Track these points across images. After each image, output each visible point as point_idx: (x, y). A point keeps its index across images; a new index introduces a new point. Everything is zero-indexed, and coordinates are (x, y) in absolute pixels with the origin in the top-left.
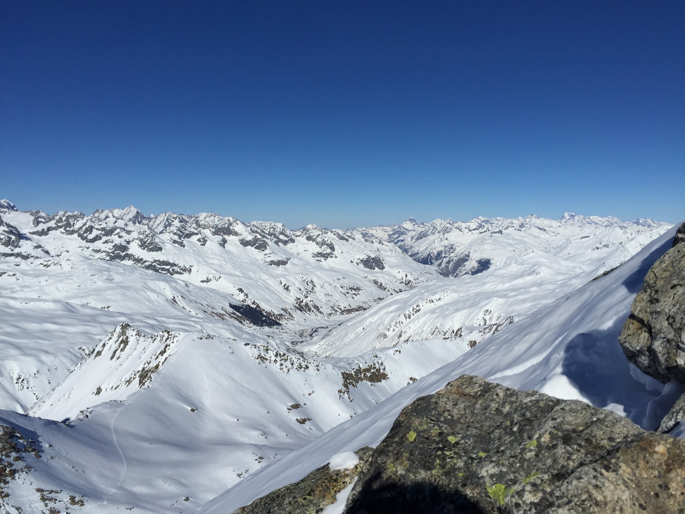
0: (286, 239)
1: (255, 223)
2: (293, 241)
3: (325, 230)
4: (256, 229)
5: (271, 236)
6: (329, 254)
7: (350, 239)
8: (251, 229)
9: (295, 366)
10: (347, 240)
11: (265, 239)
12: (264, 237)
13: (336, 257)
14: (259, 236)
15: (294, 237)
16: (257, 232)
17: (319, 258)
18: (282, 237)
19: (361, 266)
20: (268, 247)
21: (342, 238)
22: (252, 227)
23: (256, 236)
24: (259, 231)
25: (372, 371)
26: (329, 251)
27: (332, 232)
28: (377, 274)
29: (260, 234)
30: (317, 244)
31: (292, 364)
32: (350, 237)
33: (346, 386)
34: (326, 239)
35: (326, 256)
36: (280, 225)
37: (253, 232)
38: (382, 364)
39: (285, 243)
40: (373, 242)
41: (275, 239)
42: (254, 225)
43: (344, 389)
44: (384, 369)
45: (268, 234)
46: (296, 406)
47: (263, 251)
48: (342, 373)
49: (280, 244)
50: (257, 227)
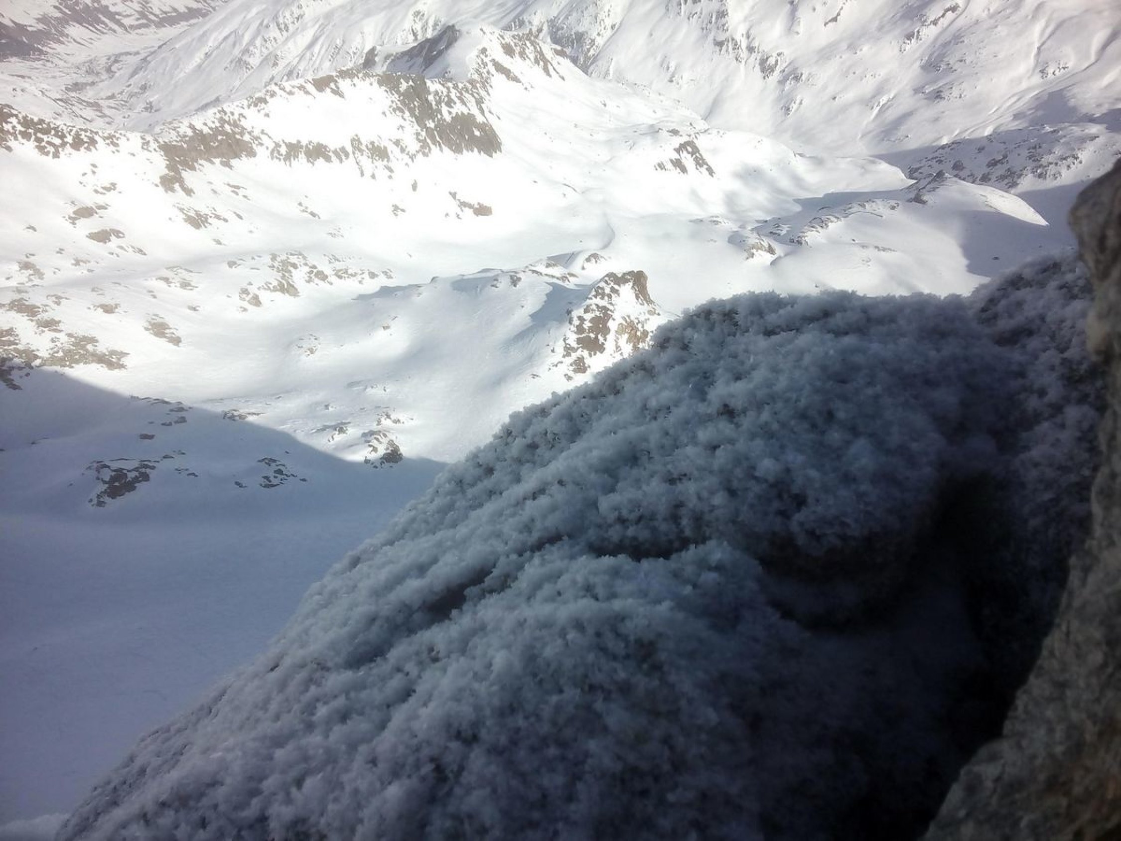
9: (69, 140)
25: (219, 138)
31: (62, 138)
33: (173, 168)
38: (236, 124)
43: (171, 174)
44: (242, 133)
46: (86, 212)
48: (162, 146)
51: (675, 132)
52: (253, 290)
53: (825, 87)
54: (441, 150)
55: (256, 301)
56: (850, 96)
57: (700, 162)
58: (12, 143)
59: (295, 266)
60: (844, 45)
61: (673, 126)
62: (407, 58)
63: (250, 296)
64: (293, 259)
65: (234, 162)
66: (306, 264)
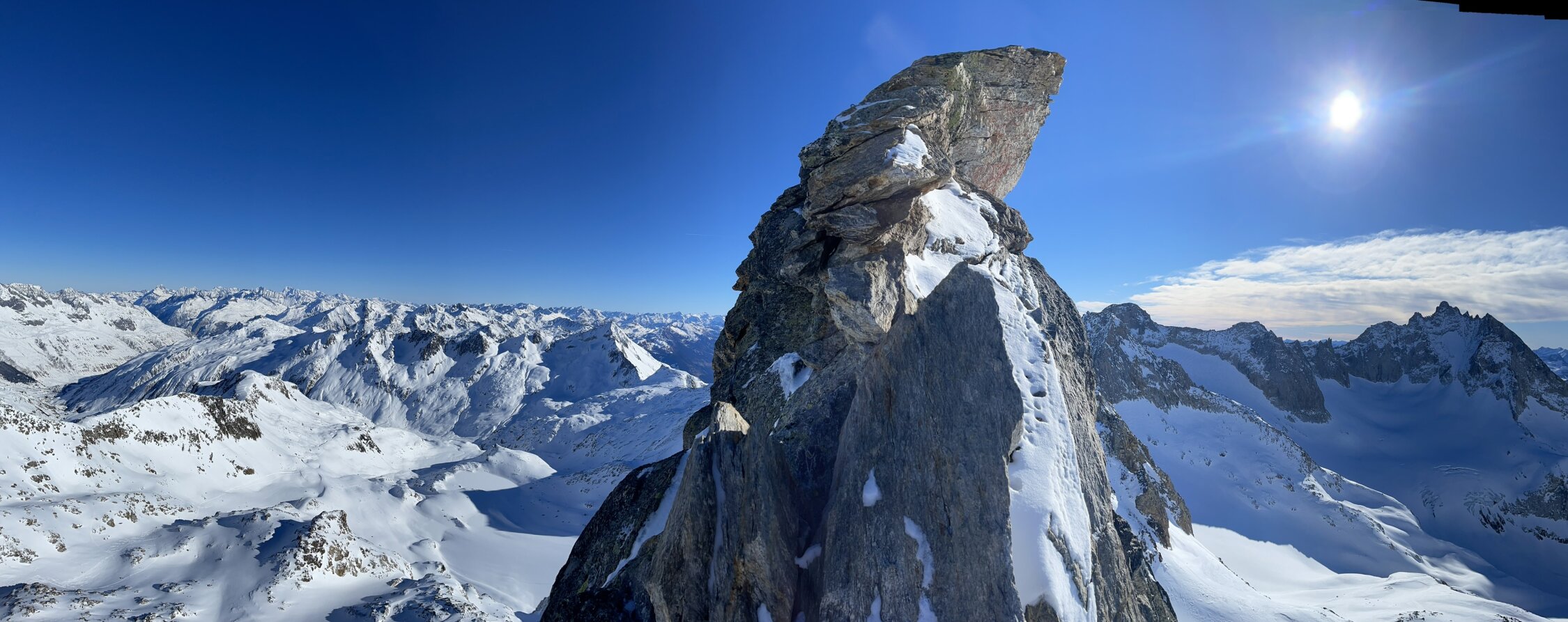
0: (44, 300)
1: (14, 285)
2: (51, 303)
3: (83, 293)
4: (15, 290)
5: (29, 297)
6: (83, 316)
7: (104, 303)
8: (9, 290)
9: (36, 425)
10: (102, 303)
11: (23, 300)
12: (22, 298)
13: (91, 319)
14: (17, 297)
15: (51, 299)
16: (15, 293)
17: (74, 319)
18: (40, 299)
19: (114, 327)
20: (25, 308)
21: (97, 301)
22: (11, 289)
23: (14, 297)
24: (17, 292)
25: (111, 427)
26: (84, 312)
27: (87, 295)
28: (128, 334)
29: (19, 296)
30: (73, 306)
31: (33, 424)
32: (104, 300)
33: (84, 442)
34: (81, 302)
35: (81, 318)
36: (38, 288)
37: (12, 293)
38: (121, 421)
39: (43, 305)
40: (125, 306)
41: (33, 301)
42: (12, 287)
43: (83, 445)
44: (123, 425)
45: (27, 296)
46: (33, 464)
47: (21, 311)
48: (81, 431)
49: (37, 305)
50: (15, 289)
51: (357, 428)
52: (111, 516)
53: (433, 404)
54: (228, 437)
55: (112, 524)
56: (446, 408)
57: (372, 446)
58: (7, 425)
59: (137, 501)
60: (438, 385)
61: (356, 425)
62: (214, 388)
63: (109, 519)
64: (137, 497)
65: (116, 440)
66: (144, 501)
